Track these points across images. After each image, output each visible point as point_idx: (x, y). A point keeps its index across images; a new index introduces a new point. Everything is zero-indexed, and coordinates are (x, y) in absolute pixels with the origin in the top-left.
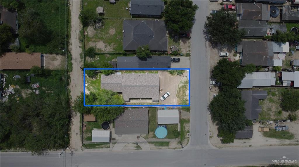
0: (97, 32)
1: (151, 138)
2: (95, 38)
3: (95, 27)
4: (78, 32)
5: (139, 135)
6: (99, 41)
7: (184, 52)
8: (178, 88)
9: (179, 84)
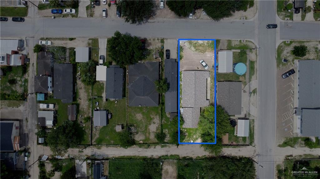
0: (140, 131)
1: (245, 79)
2: (146, 133)
3: (135, 133)
4: (140, 149)
5: (243, 91)
6: (149, 129)
7: (159, 45)
8: (196, 51)
9: (192, 50)
